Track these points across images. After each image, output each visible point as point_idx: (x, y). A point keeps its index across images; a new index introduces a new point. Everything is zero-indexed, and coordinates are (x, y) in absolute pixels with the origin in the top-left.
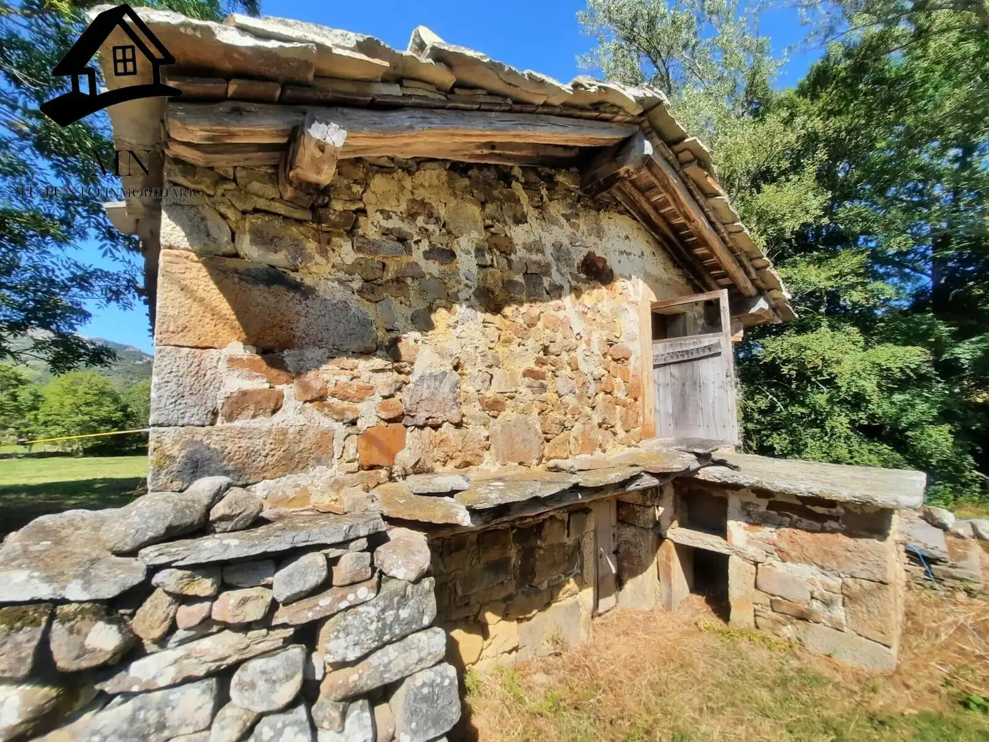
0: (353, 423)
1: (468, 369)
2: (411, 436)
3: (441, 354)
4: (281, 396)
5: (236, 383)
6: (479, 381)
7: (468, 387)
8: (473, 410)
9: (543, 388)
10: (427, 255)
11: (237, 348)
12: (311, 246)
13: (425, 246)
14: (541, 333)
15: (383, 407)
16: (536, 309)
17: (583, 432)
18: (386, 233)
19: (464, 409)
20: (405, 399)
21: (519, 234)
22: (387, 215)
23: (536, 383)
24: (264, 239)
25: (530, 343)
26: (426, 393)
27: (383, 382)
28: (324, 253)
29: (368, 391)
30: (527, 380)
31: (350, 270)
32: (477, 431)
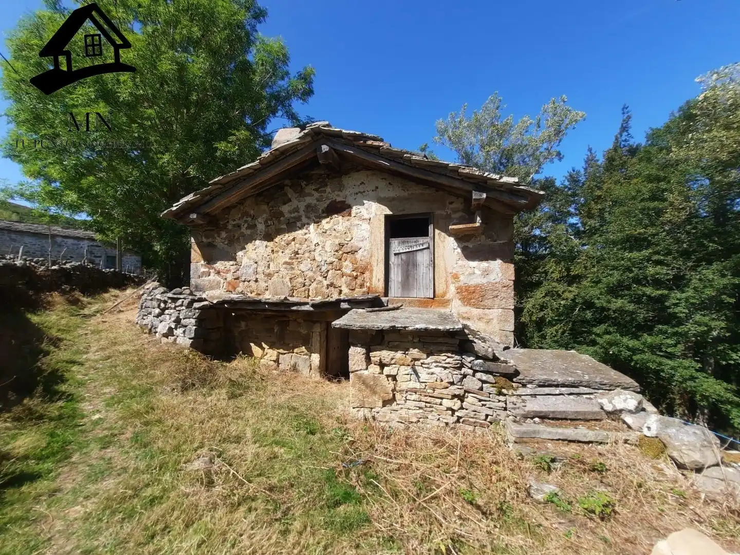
0: (226, 279)
1: (259, 263)
2: (241, 284)
3: (250, 260)
4: (210, 272)
5: (203, 270)
6: (263, 268)
7: (259, 270)
8: (261, 277)
9: (293, 269)
11: (202, 262)
12: (216, 235)
13: (246, 225)
14: (294, 246)
15: (233, 275)
16: (288, 237)
17: (316, 289)
18: (234, 226)
19: (257, 276)
20: (239, 273)
21: (285, 209)
22: (234, 220)
23: (289, 267)
24: (207, 237)
25: (287, 251)
26: (245, 271)
27: (233, 269)
28: (219, 237)
29: (228, 271)
30: (284, 266)
31: (225, 239)
32: (262, 284)
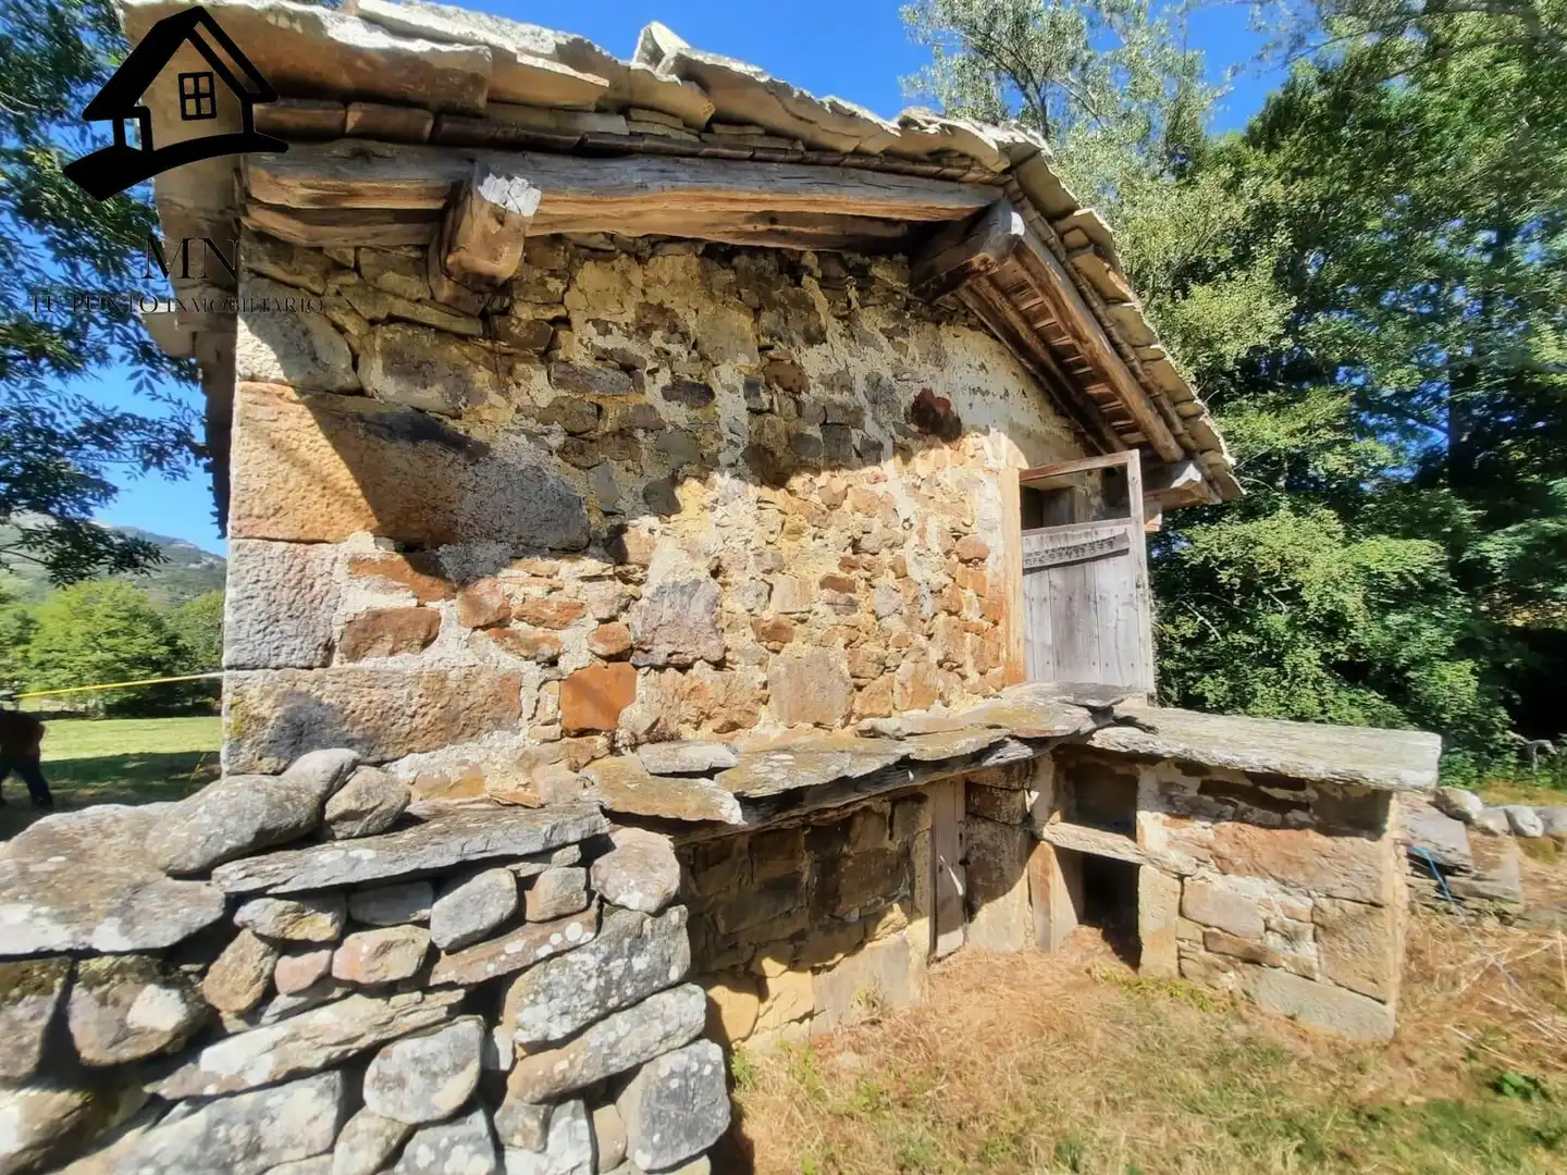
0: (553, 662)
1: (734, 576)
2: (644, 684)
3: (692, 554)
4: (435, 619)
5: (362, 598)
6: (750, 595)
7: (735, 604)
8: (742, 640)
9: (852, 605)
10: (669, 393)
11: (364, 543)
12: (482, 377)
13: (664, 378)
14: (849, 520)
15: (602, 638)
16: (837, 481)
17: (915, 675)
18: (603, 356)
19: (728, 639)
20: (634, 624)
21: (813, 362)
22: (605, 331)
23: (842, 598)
24: (403, 365)
25: (831, 534)
26: (668, 614)
27: (600, 597)
28: (502, 389)
29: (574, 610)
30: (827, 593)
31: (545, 417)
32: (747, 675)
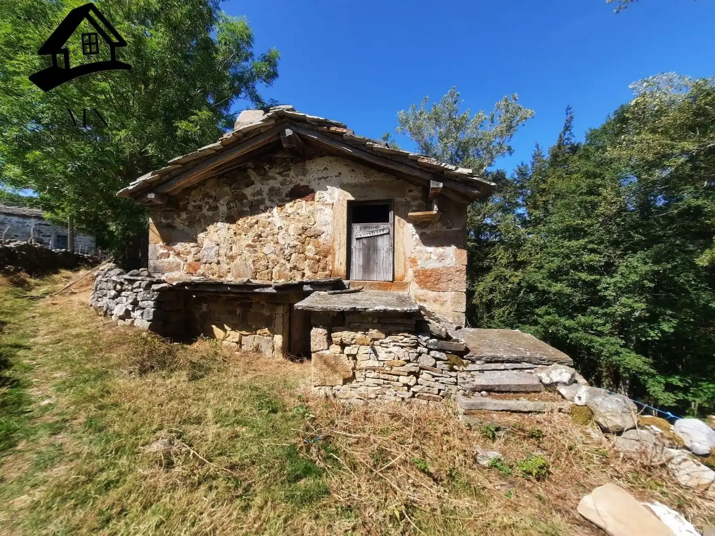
0: (186, 261)
1: (222, 245)
2: (202, 266)
3: (212, 242)
4: (169, 254)
5: (162, 251)
6: (225, 250)
7: (222, 252)
8: (223, 259)
9: (256, 251)
10: (208, 210)
11: (161, 243)
12: (176, 216)
13: (207, 207)
14: (257, 229)
15: (194, 257)
16: (251, 219)
17: (279, 271)
18: (195, 206)
19: (220, 258)
20: (200, 255)
21: (248, 191)
22: (195, 201)
23: (252, 249)
24: (166, 218)
25: (250, 234)
26: (206, 253)
27: (193, 250)
28: (179, 217)
29: (189, 253)
30: (247, 248)
31: (185, 220)
32: (225, 267)
